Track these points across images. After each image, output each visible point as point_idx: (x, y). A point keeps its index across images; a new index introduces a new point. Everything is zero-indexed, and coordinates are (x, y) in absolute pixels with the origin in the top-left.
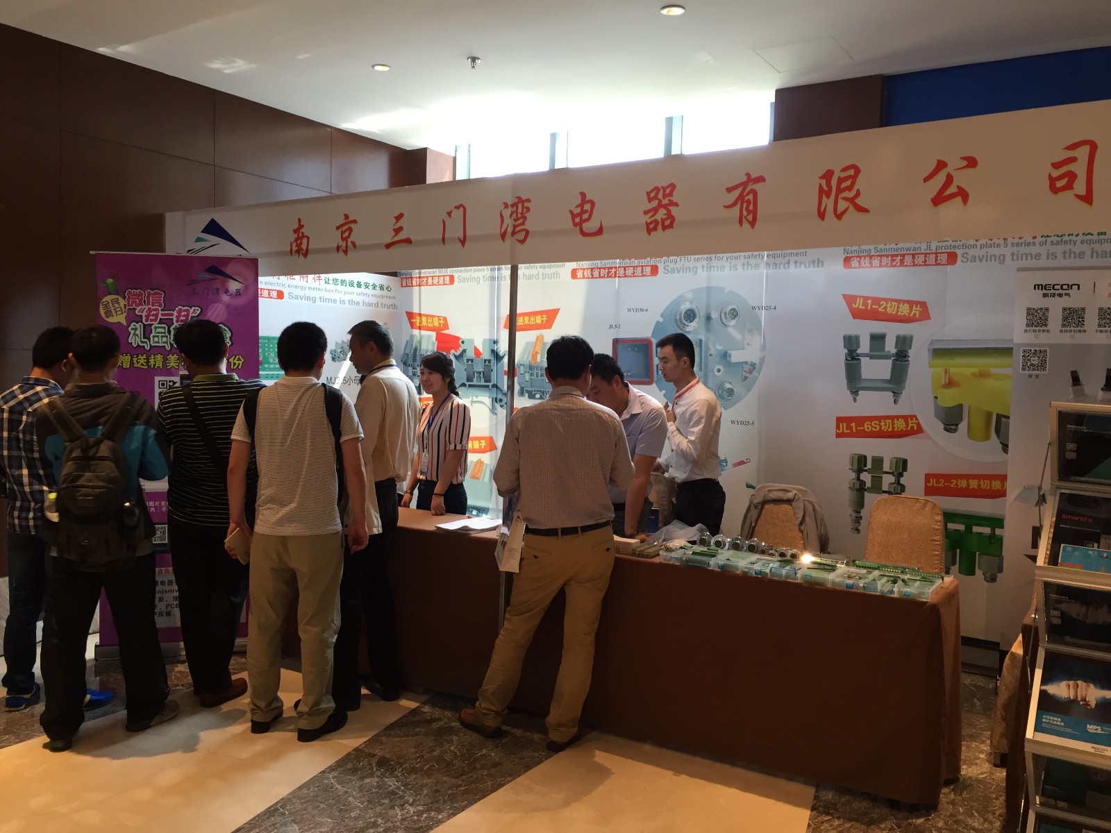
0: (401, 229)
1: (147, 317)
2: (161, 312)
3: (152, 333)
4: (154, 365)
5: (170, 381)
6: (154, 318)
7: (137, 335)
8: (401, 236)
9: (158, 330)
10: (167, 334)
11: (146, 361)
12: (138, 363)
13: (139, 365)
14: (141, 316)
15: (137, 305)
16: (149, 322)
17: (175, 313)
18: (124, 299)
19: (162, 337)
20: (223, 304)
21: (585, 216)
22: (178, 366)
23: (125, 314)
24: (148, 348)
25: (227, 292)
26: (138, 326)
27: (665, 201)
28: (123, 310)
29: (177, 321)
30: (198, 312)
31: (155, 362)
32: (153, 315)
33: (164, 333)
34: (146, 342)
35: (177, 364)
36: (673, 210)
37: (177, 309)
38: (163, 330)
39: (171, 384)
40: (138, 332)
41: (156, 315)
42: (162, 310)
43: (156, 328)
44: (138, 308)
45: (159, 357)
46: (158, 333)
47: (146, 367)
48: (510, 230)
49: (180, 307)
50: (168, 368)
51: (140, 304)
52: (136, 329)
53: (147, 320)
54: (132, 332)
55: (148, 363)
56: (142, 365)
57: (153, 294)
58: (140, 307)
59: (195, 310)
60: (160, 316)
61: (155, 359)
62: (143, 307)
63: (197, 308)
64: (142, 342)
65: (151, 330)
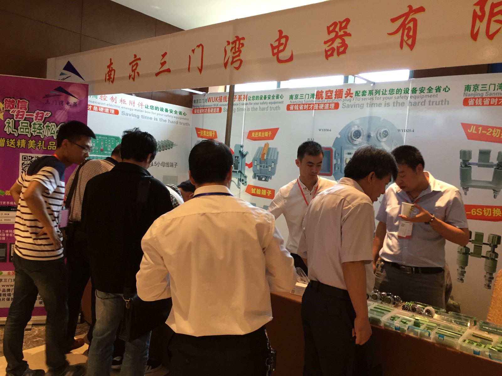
0: (165, 62)
1: (17, 116)
2: (26, 113)
3: (19, 126)
4: (20, 146)
5: (29, 157)
6: (21, 116)
7: (10, 127)
8: (165, 67)
9: (23, 124)
10: (29, 127)
11: (15, 143)
12: (10, 144)
13: (10, 146)
14: (13, 115)
15: (11, 108)
16: (18, 119)
17: (35, 115)
18: (3, 104)
19: (26, 129)
20: (66, 111)
21: (281, 48)
22: (35, 147)
23: (3, 113)
24: (16, 135)
25: (68, 103)
26: (11, 121)
27: (341, 33)
28: (2, 111)
29: (36, 120)
30: (49, 115)
31: (20, 144)
32: (21, 115)
33: (27, 126)
34: (15, 132)
35: (35, 146)
36: (346, 39)
37: (36, 112)
38: (26, 125)
39: (30, 158)
40: (11, 125)
41: (23, 115)
42: (26, 112)
43: (22, 123)
44: (12, 110)
45: (23, 141)
46: (23, 126)
47: (15, 147)
48: (230, 60)
49: (38, 111)
50: (28, 148)
51: (13, 108)
52: (9, 123)
53: (16, 118)
54: (7, 125)
55: (16, 144)
56: (12, 145)
57: (21, 102)
58: (13, 109)
59: (47, 113)
60: (25, 116)
61: (20, 142)
62: (15, 109)
63: (49, 112)
64: (13, 131)
65: (19, 124)
